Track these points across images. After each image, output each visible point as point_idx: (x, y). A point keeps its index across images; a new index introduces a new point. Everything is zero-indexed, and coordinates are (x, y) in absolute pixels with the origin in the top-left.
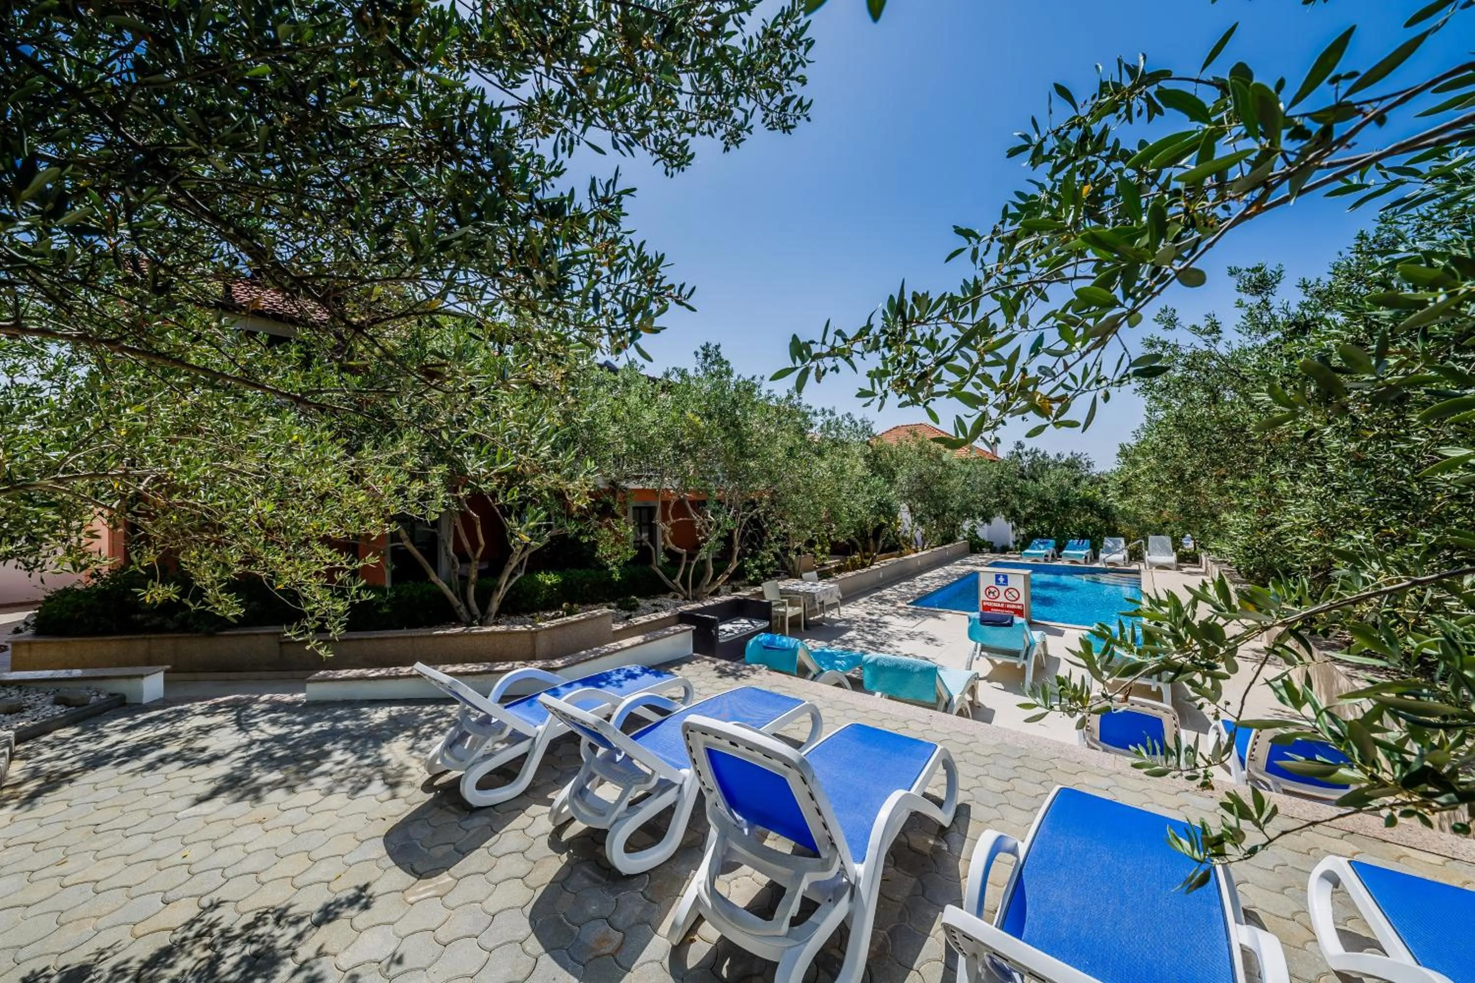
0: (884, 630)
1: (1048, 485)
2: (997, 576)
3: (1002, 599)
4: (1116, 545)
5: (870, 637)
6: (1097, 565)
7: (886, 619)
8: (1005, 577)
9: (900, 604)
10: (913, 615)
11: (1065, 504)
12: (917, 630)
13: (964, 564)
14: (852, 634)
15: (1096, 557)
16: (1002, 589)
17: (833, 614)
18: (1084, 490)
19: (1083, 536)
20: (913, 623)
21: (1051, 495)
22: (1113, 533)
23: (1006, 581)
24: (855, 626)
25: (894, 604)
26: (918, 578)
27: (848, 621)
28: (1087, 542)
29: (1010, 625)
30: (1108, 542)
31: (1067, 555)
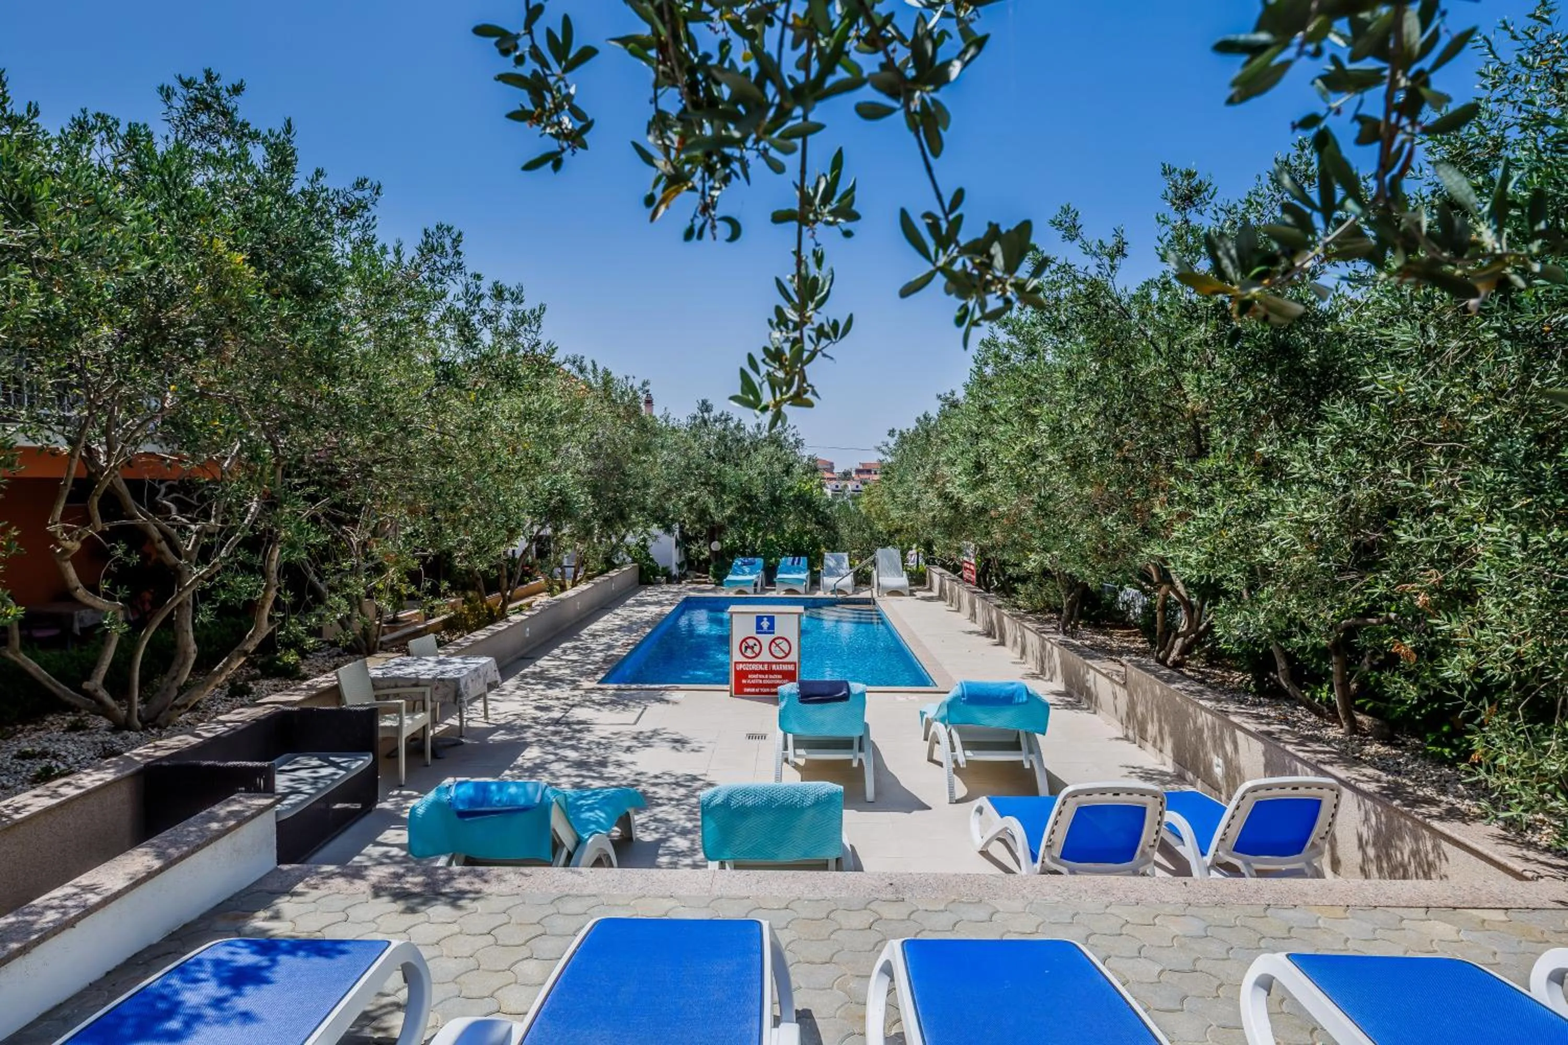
0: (588, 737)
1: (753, 473)
2: (759, 619)
3: (765, 657)
4: (839, 562)
5: (572, 755)
6: (820, 594)
7: (579, 714)
8: (771, 619)
9: (587, 684)
10: (616, 702)
11: (776, 501)
12: (646, 726)
13: (642, 604)
14: (532, 754)
15: (815, 582)
16: (765, 639)
17: (475, 717)
18: (797, 482)
19: (797, 552)
20: (629, 716)
21: (759, 490)
22: (834, 544)
23: (771, 627)
24: (529, 736)
25: (575, 685)
26: (585, 633)
27: (509, 728)
28: (804, 560)
29: (845, 698)
30: (830, 560)
31: (783, 581)
